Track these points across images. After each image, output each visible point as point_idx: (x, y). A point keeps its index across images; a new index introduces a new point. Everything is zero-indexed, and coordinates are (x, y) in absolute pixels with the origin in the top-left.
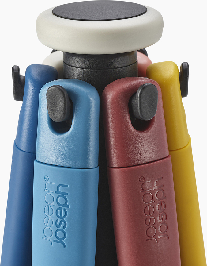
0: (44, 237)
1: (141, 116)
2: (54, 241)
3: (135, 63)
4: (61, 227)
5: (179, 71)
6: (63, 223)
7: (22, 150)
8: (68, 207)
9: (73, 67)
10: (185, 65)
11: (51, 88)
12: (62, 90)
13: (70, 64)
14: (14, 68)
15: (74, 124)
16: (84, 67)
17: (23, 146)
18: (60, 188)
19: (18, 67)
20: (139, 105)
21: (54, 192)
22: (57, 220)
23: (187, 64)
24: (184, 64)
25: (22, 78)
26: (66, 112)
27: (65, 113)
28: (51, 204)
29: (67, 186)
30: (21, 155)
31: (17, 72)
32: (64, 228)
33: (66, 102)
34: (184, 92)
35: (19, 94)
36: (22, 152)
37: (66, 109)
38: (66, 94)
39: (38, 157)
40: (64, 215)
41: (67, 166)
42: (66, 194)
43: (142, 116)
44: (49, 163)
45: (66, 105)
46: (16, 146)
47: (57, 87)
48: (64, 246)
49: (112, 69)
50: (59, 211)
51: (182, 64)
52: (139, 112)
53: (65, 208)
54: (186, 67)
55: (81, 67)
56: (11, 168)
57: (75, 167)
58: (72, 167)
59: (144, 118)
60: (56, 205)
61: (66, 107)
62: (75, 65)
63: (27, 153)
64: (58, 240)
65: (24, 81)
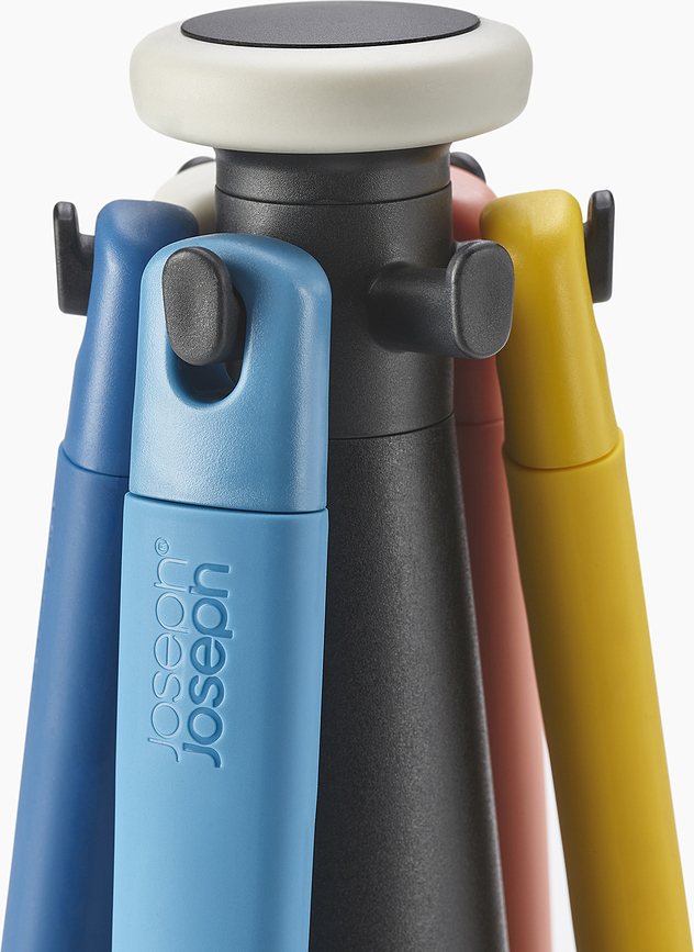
0: (153, 735)
1: (460, 346)
2: (185, 746)
3: (442, 189)
4: (207, 702)
5: (585, 220)
6: (212, 689)
7: (86, 467)
8: (228, 635)
9: (248, 199)
10: (604, 198)
11: (176, 257)
12: (212, 260)
13: (238, 192)
14: (60, 208)
15: (250, 371)
16: (283, 198)
17: (90, 456)
18: (203, 573)
19: (73, 207)
20: (453, 309)
21: (186, 590)
22: (195, 680)
23: (608, 196)
24: (598, 196)
25: (84, 243)
26: (224, 331)
27: (220, 334)
28: (176, 629)
29: (224, 569)
30: (82, 484)
31: (70, 219)
32: (215, 703)
33: (225, 300)
34: (600, 284)
35: (76, 289)
36: (84, 473)
37: (225, 321)
38: (222, 272)
39: (137, 483)
40: (217, 661)
41: (228, 506)
42: (224, 594)
43: (464, 343)
44: (170, 498)
45: (225, 310)
46: (67, 458)
47: (196, 253)
48: (217, 764)
49: (370, 203)
50: (200, 649)
51: (594, 196)
52: (455, 331)
53: (219, 640)
54: (604, 203)
55: (271, 199)
56: (51, 533)
57: (251, 507)
58: (240, 507)
59: (471, 350)
60: (191, 630)
61: (225, 316)
62: (254, 195)
63: (102, 476)
64: (197, 744)
65: (91, 248)
